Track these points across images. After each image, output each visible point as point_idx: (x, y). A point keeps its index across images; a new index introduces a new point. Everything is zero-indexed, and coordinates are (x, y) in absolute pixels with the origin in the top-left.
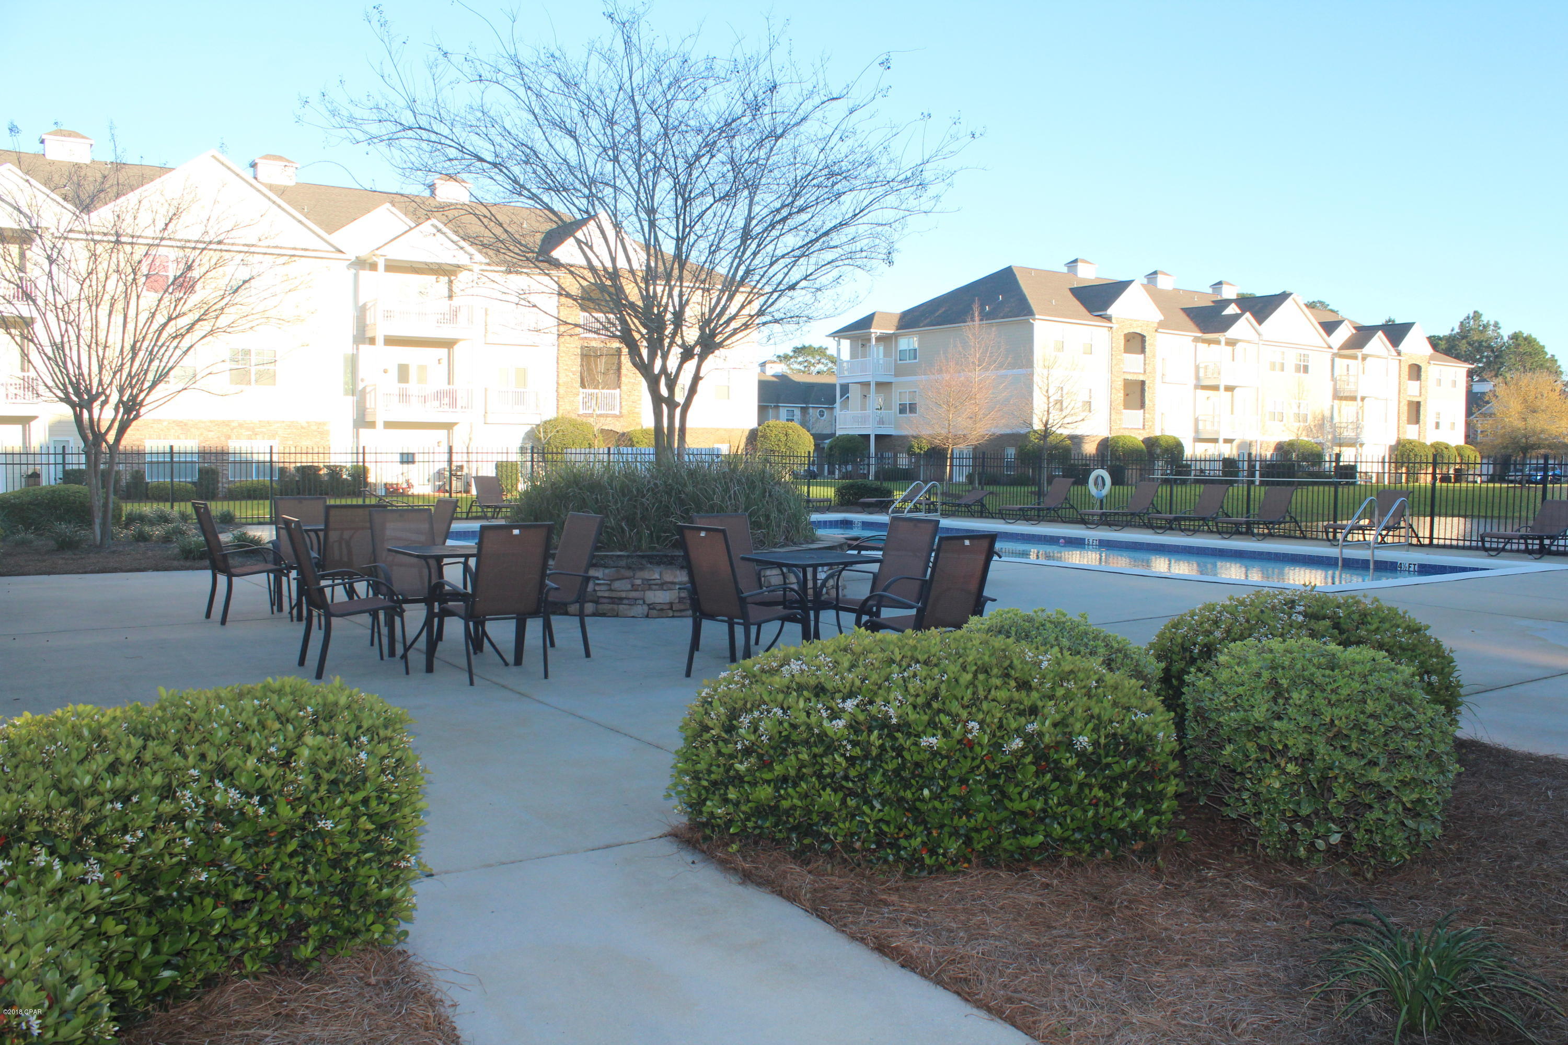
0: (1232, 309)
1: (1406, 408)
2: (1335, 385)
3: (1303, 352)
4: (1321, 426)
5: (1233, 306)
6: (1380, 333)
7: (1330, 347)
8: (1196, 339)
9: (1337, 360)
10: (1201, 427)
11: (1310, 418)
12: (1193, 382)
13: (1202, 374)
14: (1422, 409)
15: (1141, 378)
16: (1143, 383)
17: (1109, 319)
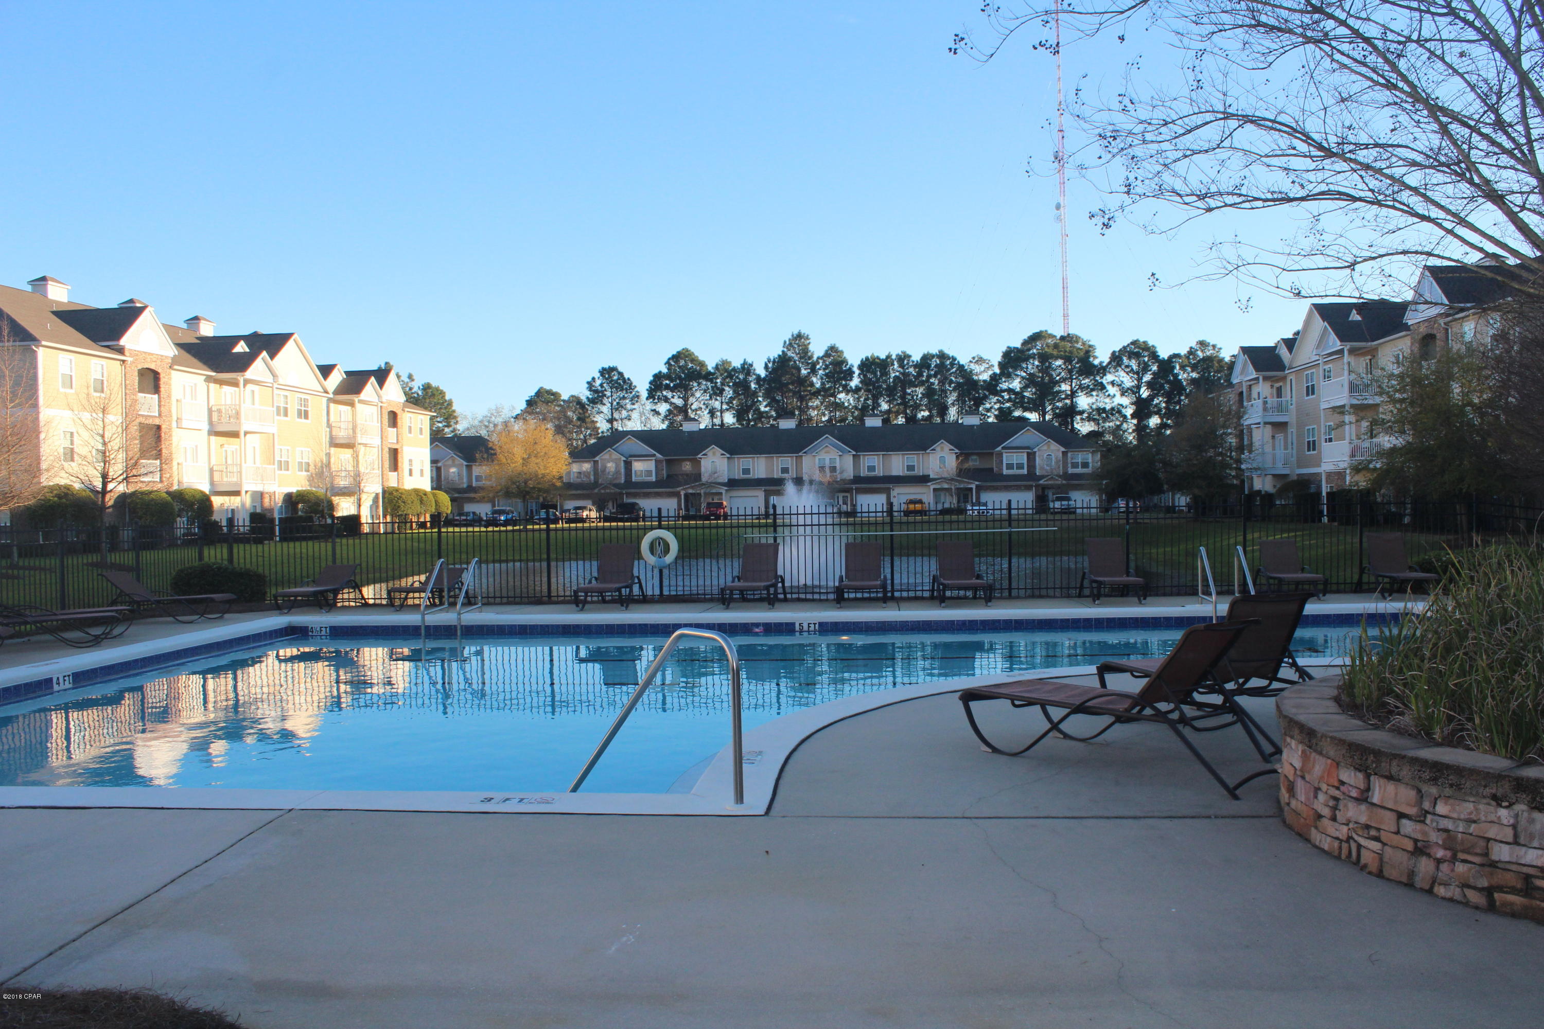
0: (241, 348)
1: (387, 455)
2: (331, 432)
3: (304, 396)
4: (320, 475)
5: (242, 343)
6: (373, 379)
7: (326, 392)
8: (209, 379)
9: (332, 405)
10: (217, 478)
11: (312, 468)
12: (205, 427)
13: (215, 418)
14: (399, 456)
15: (157, 422)
16: (159, 428)
17: (121, 351)
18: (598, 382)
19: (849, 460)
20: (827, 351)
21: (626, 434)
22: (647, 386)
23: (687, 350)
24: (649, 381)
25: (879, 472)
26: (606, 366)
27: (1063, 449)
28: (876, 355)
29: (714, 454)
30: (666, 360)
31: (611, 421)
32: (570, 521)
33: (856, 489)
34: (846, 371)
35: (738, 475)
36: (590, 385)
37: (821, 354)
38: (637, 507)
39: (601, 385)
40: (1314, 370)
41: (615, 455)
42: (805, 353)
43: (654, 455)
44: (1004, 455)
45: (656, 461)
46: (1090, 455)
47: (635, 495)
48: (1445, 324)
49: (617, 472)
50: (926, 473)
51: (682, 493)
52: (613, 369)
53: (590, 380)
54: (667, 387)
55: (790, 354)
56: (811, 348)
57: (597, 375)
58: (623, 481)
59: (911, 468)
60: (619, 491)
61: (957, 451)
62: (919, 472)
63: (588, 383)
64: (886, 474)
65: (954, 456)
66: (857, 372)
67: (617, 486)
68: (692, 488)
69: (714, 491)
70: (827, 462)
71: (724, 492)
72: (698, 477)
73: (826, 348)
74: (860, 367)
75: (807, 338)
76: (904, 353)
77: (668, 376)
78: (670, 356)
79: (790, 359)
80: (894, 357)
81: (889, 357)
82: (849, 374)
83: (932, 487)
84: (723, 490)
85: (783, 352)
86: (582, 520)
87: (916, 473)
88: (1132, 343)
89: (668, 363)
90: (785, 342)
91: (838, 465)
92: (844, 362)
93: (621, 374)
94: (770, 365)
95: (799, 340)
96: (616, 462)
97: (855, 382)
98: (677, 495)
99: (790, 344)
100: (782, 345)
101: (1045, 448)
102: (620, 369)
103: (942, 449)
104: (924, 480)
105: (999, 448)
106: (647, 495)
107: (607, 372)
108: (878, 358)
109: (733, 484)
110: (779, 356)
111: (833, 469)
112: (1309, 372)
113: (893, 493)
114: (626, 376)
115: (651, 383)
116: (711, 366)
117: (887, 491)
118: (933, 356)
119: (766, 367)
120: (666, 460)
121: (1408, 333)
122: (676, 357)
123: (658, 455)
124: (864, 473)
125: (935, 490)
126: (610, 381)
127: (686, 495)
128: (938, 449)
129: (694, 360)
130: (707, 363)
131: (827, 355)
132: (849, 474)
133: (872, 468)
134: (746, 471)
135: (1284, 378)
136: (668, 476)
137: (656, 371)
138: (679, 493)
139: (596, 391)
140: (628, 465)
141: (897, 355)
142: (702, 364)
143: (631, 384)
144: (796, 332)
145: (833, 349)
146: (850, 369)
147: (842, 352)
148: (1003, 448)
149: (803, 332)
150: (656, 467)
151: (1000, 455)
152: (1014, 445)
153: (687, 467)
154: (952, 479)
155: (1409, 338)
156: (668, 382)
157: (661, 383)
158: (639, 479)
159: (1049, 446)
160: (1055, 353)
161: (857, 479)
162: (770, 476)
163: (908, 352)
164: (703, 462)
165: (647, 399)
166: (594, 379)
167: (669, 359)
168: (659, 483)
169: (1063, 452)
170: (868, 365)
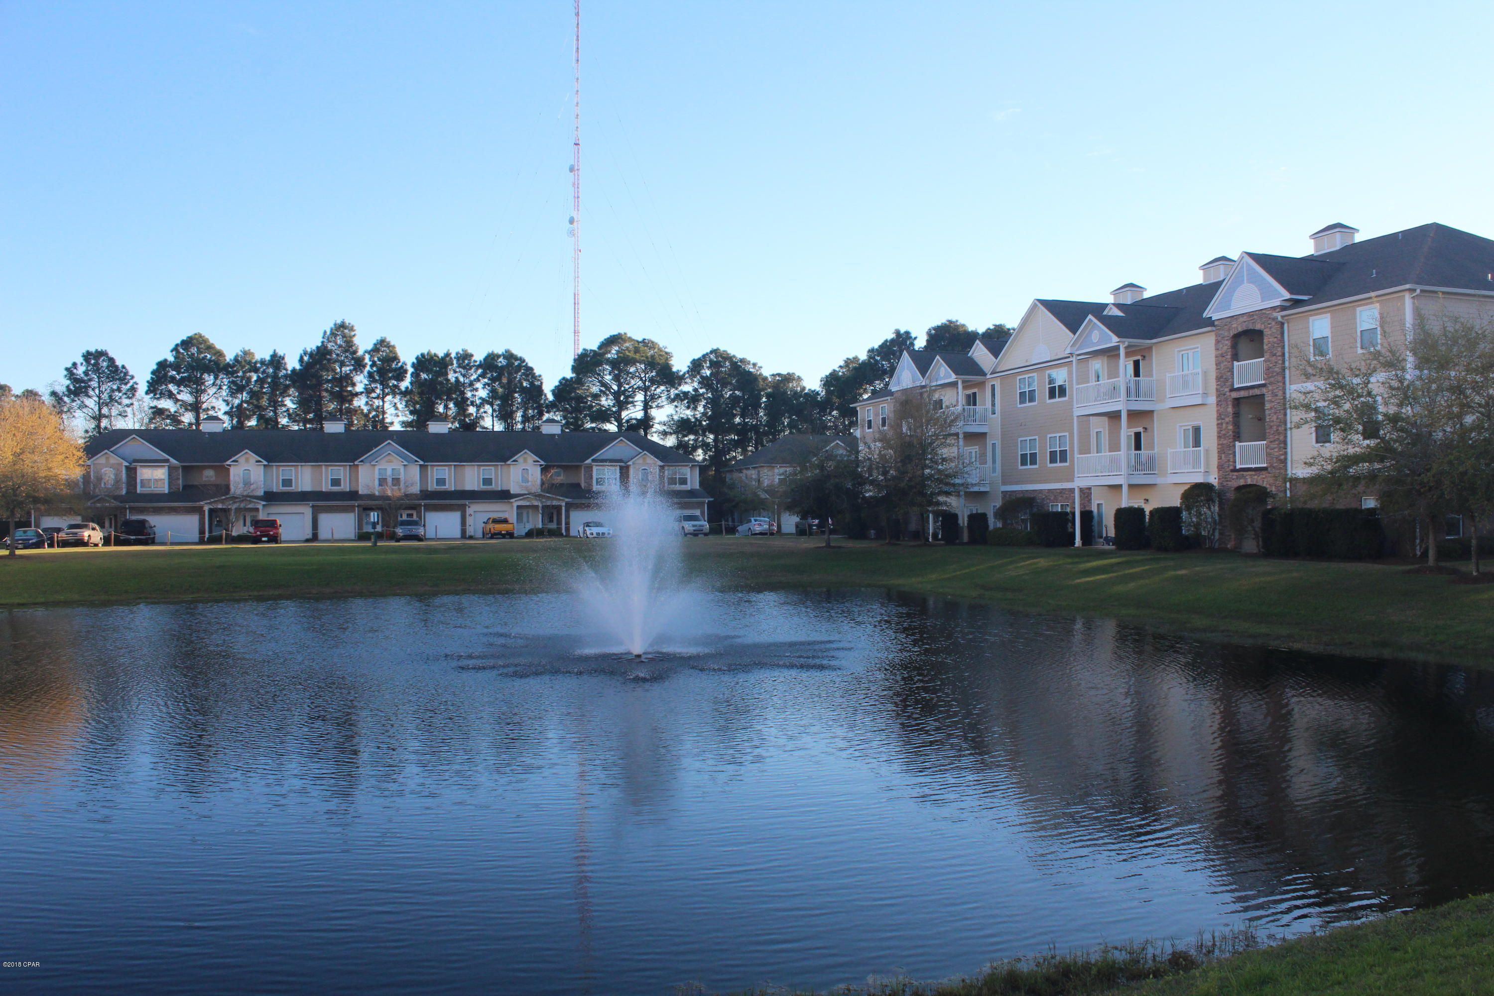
18: (81, 370)
19: (414, 472)
20: (375, 345)
21: (124, 434)
22: (149, 377)
23: (201, 336)
24: (151, 370)
25: (450, 486)
26: (93, 350)
27: (662, 464)
28: (433, 352)
29: (247, 460)
30: (172, 346)
31: (98, 418)
32: (64, 544)
33: (425, 505)
34: (395, 370)
35: (277, 487)
36: (70, 372)
37: (370, 347)
38: (147, 525)
39: (86, 373)
40: (1035, 374)
41: (114, 459)
42: (349, 346)
43: (167, 461)
44: (595, 468)
45: (169, 467)
46: (689, 470)
47: (142, 511)
48: (1282, 317)
49: (117, 481)
50: (505, 488)
51: (206, 509)
52: (100, 354)
53: (69, 365)
54: (173, 380)
55: (330, 346)
56: (356, 340)
57: (80, 360)
58: (124, 492)
59: (487, 481)
60: (118, 504)
61: (542, 463)
62: (496, 486)
63: (67, 369)
64: (459, 488)
65: (539, 469)
66: (411, 370)
67: (116, 498)
68: (222, 502)
69: (250, 506)
70: (389, 472)
71: (260, 507)
72: (225, 489)
73: (375, 341)
74: (413, 365)
75: (352, 329)
76: (465, 351)
77: (176, 366)
78: (179, 342)
79: (330, 352)
80: (453, 355)
81: (448, 355)
82: (400, 374)
83: (515, 505)
84: (260, 505)
85: (323, 342)
86: (81, 543)
87: (493, 487)
88: (711, 352)
89: (175, 349)
90: (325, 332)
91: (402, 477)
92: (395, 358)
93: (112, 360)
94: (306, 358)
95: (342, 329)
96: (117, 467)
97: (405, 384)
98: (200, 511)
99: (332, 333)
100: (322, 335)
101: (640, 461)
102: (111, 354)
103: (525, 460)
104: (504, 496)
105: (589, 461)
106: (158, 511)
107: (93, 358)
108: (436, 355)
109: (271, 497)
110: (318, 348)
111: (396, 481)
112: (1026, 376)
113: (469, 511)
114: (119, 363)
115: (153, 373)
116: (229, 357)
117: (462, 509)
118: (498, 356)
119: (301, 360)
120: (184, 468)
121: (1214, 328)
122: (187, 343)
123: (172, 460)
124: (432, 486)
125: (519, 507)
126: (97, 369)
127: (211, 511)
128: (521, 460)
129: (210, 348)
130: (225, 352)
131: (376, 349)
132: (416, 489)
133: (441, 482)
134: (287, 482)
135: (982, 384)
136: (185, 487)
137: (161, 359)
138: (202, 507)
139: (80, 381)
140: (131, 472)
141: (457, 354)
142: (220, 354)
143: (126, 374)
144: (339, 322)
145: (382, 342)
146: (402, 367)
147: (394, 347)
148: (594, 460)
149: (347, 322)
150: (170, 475)
151: (590, 468)
152: (602, 457)
153: (209, 475)
154: (539, 496)
155: (1213, 334)
156: (174, 373)
157: (166, 375)
158: (146, 490)
159: (644, 459)
160: (637, 356)
161: (426, 494)
162: (317, 489)
163: (470, 351)
164: (233, 471)
165: (147, 393)
166: (75, 365)
167: (177, 345)
168: (172, 496)
169: (660, 466)
170: (424, 363)
